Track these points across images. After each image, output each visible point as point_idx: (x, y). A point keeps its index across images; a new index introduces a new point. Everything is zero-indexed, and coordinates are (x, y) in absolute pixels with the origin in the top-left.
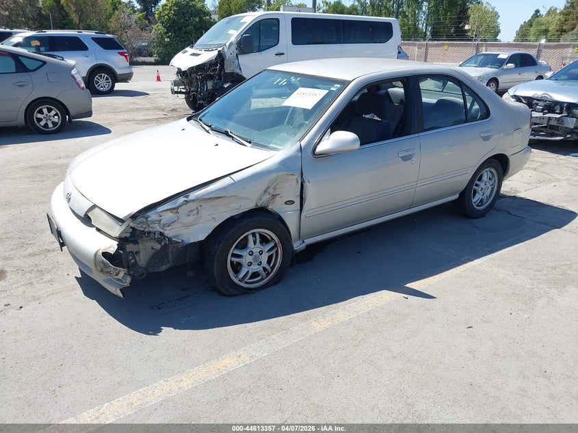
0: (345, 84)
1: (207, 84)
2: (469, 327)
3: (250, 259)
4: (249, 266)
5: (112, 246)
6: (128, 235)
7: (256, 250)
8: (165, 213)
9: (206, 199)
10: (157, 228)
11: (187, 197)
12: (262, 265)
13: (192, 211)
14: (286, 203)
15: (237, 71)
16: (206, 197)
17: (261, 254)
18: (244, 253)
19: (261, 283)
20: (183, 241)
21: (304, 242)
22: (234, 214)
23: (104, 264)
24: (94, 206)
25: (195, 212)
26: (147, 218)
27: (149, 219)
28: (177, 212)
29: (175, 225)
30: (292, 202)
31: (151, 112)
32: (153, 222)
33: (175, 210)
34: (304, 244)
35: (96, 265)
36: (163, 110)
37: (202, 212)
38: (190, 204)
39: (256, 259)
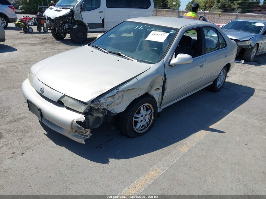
0: (177, 30)
1: (65, 26)
2: (246, 144)
3: (142, 118)
4: (141, 122)
5: (82, 118)
6: (87, 111)
7: (144, 115)
8: (109, 98)
9: (127, 90)
10: (105, 107)
11: (118, 89)
12: (146, 121)
13: (120, 96)
14: (156, 90)
15: (81, 19)
16: (127, 89)
17: (146, 116)
18: (139, 116)
19: (145, 130)
20: (116, 112)
21: (161, 108)
22: (137, 97)
23: (78, 128)
24: (65, 96)
25: (121, 97)
26: (99, 102)
27: (101, 102)
28: (114, 98)
29: (112, 104)
30: (159, 89)
31: (33, 39)
32: (103, 104)
33: (113, 96)
34: (161, 109)
35: (72, 128)
36: (40, 38)
37: (124, 96)
38: (120, 93)
39: (144, 119)
